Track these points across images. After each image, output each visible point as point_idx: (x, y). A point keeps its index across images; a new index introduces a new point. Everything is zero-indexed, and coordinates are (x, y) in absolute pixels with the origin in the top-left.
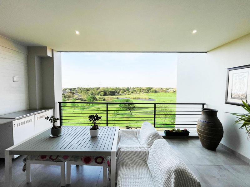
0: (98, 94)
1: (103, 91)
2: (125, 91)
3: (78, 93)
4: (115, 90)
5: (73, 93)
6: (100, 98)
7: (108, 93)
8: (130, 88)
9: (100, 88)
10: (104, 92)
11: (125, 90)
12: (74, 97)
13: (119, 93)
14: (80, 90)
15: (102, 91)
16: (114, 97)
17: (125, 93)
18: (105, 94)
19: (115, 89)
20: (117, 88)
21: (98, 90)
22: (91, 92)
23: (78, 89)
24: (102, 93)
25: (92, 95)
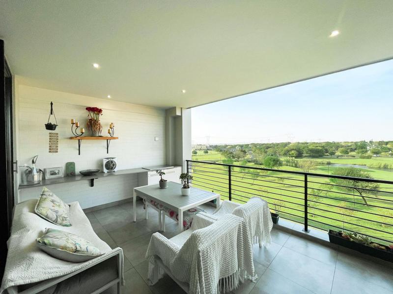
0: (285, 154)
1: (295, 150)
2: (352, 150)
3: (252, 152)
4: (323, 147)
5: (245, 152)
6: (288, 161)
7: (307, 153)
8: (370, 142)
9: (289, 143)
10: (298, 151)
11: (353, 147)
12: (246, 158)
13: (333, 154)
14: (255, 146)
15: (293, 149)
16: (319, 160)
17: (353, 153)
18: (299, 155)
19: (323, 145)
20: (328, 143)
21: (286, 148)
22: (272, 150)
23: (252, 146)
24: (293, 152)
25: (272, 155)
